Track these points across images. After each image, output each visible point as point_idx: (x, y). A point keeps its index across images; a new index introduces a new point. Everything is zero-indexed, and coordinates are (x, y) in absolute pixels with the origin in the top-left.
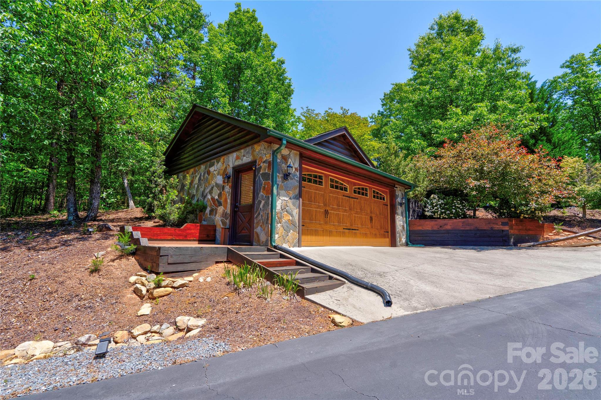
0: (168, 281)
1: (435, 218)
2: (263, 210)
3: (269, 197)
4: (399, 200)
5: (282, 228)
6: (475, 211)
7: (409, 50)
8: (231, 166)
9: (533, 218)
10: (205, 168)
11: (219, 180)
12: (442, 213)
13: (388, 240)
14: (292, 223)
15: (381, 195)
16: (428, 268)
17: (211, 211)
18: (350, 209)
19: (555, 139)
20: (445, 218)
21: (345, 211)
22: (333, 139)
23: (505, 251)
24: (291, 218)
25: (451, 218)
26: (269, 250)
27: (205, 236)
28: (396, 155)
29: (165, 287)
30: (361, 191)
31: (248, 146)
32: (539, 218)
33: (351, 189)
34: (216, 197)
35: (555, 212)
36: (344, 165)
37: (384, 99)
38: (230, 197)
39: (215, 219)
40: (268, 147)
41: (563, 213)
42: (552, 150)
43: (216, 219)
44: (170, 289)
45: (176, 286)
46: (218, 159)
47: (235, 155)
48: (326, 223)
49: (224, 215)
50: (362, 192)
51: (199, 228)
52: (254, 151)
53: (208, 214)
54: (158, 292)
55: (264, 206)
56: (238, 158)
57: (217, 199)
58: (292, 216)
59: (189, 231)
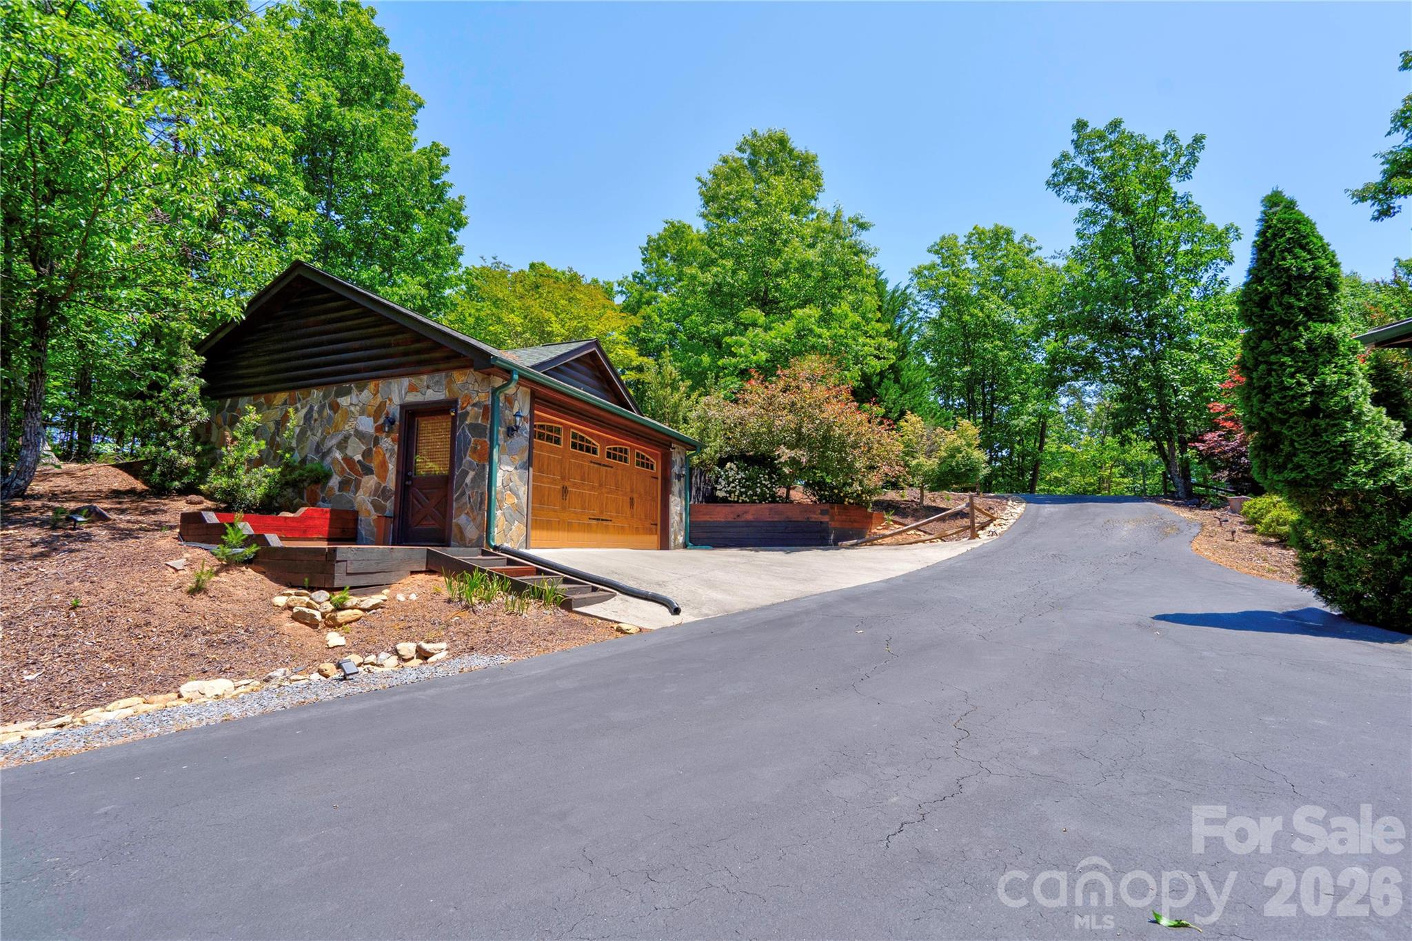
0: (352, 601)
1: (730, 502)
2: (473, 488)
3: (484, 465)
4: (676, 469)
5: (503, 518)
6: (789, 489)
7: (699, 180)
8: (397, 401)
9: (860, 504)
10: (325, 397)
11: (367, 425)
12: (741, 494)
13: (655, 539)
14: (517, 508)
15: (648, 459)
16: (720, 575)
17: (344, 485)
18: (601, 485)
19: (904, 380)
20: (746, 502)
21: (593, 488)
22: (577, 360)
23: (819, 552)
24: (516, 501)
25: (754, 502)
26: (484, 553)
27: (339, 530)
28: (675, 388)
29: (352, 608)
30: (618, 453)
31: (438, 370)
32: (867, 503)
33: (602, 450)
34: (358, 457)
35: (891, 495)
36: (598, 411)
37: (646, 249)
38: (394, 459)
39: (355, 499)
40: (483, 380)
41: (902, 496)
42: (901, 396)
43: (359, 499)
44: (360, 613)
45: (367, 607)
46: (362, 383)
47: (406, 382)
48: (564, 509)
49: (381, 492)
50: (617, 455)
51: (328, 515)
52: (451, 381)
53: (336, 489)
54: (342, 616)
55: (473, 480)
56: (412, 388)
57: (359, 461)
58: (518, 498)
59: (311, 523)
